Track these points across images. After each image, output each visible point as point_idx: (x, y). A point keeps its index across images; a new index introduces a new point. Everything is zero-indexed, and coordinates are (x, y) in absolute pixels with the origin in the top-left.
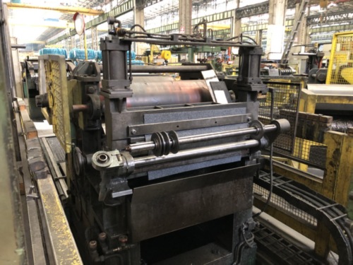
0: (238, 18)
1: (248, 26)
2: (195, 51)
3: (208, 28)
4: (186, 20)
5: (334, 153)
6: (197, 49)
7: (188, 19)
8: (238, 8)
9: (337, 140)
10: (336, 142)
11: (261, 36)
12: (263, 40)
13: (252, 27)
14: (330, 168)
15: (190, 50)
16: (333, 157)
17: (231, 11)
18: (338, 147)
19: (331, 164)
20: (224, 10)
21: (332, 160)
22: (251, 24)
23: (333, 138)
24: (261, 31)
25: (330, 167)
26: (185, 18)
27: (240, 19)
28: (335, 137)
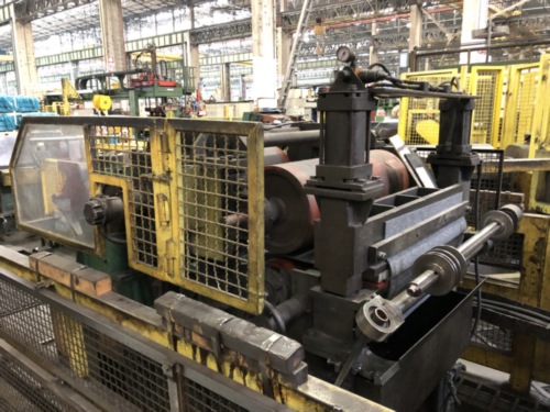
0: (195, 45)
1: (207, 57)
2: (141, 94)
3: (158, 60)
4: (115, 44)
5: (536, 244)
6: (144, 92)
7: (119, 43)
8: (193, 29)
9: (540, 226)
10: (539, 229)
11: (228, 72)
12: (232, 79)
13: (214, 59)
14: (530, 266)
15: (132, 94)
16: (535, 250)
17: (182, 32)
18: (543, 235)
19: (533, 260)
20: (171, 31)
21: (535, 255)
22: (212, 55)
23: (534, 224)
24: (227, 65)
25: (531, 264)
26: (114, 41)
27: (197, 45)
28: (537, 221)
